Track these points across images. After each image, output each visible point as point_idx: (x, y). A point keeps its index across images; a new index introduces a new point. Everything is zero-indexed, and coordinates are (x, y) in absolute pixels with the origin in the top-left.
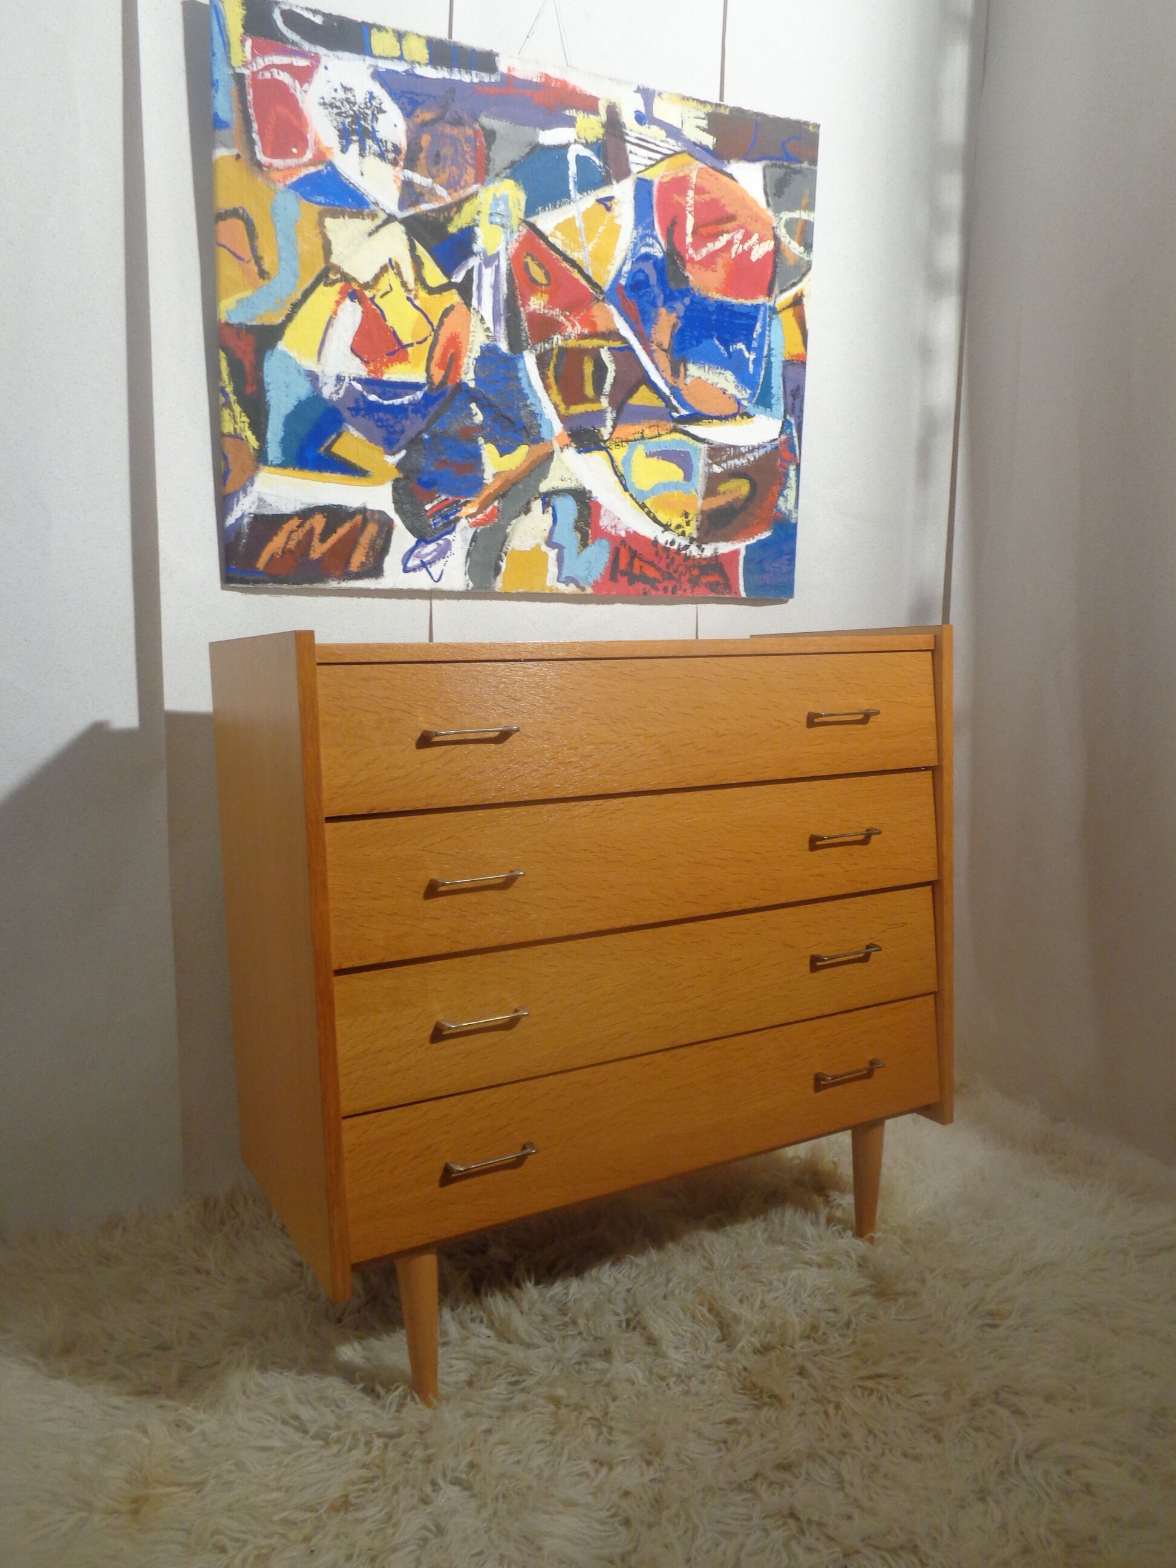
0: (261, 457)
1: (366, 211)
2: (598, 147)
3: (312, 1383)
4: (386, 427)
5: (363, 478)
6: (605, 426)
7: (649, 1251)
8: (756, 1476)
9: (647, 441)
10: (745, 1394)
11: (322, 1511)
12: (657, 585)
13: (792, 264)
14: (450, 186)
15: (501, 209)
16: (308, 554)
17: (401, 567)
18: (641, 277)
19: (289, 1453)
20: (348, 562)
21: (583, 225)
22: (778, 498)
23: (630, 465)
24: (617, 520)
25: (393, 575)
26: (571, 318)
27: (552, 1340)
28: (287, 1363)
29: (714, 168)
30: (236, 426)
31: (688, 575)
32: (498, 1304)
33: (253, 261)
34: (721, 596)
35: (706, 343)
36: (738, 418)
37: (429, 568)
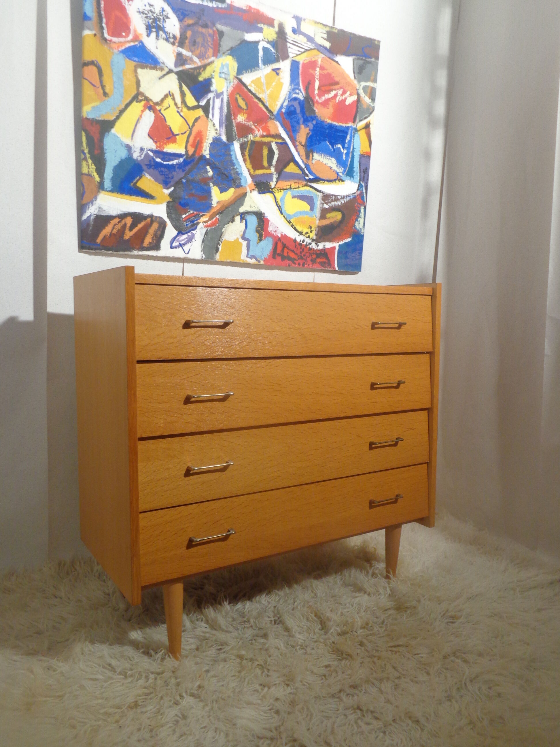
0: (101, 186)
1: (158, 66)
2: (274, 44)
3: (117, 649)
4: (165, 175)
5: (151, 200)
6: (272, 181)
7: (285, 588)
8: (340, 691)
9: (292, 190)
10: (334, 654)
11: (124, 708)
12: (295, 261)
13: (366, 107)
14: (201, 57)
15: (225, 70)
16: (123, 237)
17: (170, 246)
18: (292, 109)
19: (105, 681)
20: (143, 242)
21: (265, 82)
22: (355, 222)
23: (284, 202)
24: (277, 228)
25: (165, 250)
26: (258, 127)
27: (238, 629)
28: (104, 640)
29: (329, 58)
30: (89, 170)
31: (310, 258)
32: (210, 612)
33: (100, 87)
34: (326, 269)
35: (323, 143)
36: (337, 181)
37: (183, 247)
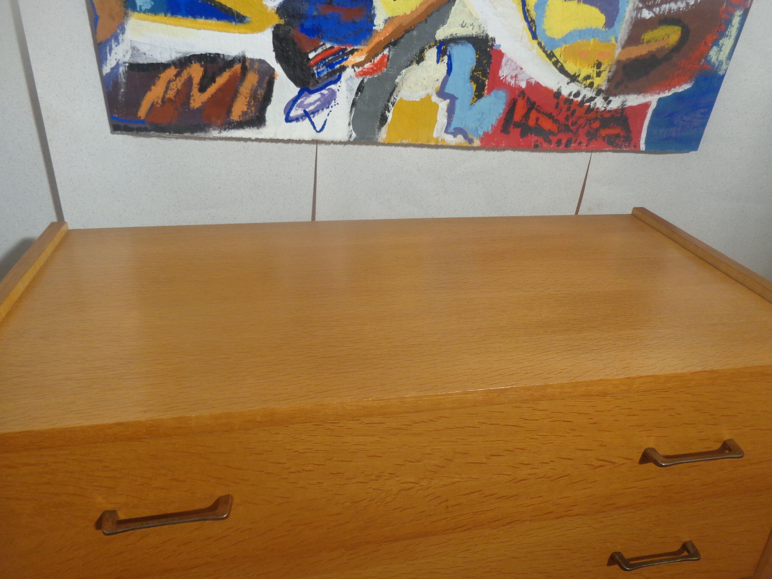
0: (128, 2)
5: (239, 24)
12: (551, 137)
16: (188, 103)
17: (284, 117)
20: (229, 112)
22: (712, 47)
23: (544, 11)
24: (519, 70)
25: (274, 124)
31: (587, 128)
34: (619, 149)
37: (312, 118)
